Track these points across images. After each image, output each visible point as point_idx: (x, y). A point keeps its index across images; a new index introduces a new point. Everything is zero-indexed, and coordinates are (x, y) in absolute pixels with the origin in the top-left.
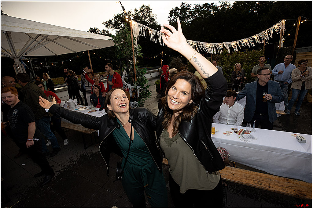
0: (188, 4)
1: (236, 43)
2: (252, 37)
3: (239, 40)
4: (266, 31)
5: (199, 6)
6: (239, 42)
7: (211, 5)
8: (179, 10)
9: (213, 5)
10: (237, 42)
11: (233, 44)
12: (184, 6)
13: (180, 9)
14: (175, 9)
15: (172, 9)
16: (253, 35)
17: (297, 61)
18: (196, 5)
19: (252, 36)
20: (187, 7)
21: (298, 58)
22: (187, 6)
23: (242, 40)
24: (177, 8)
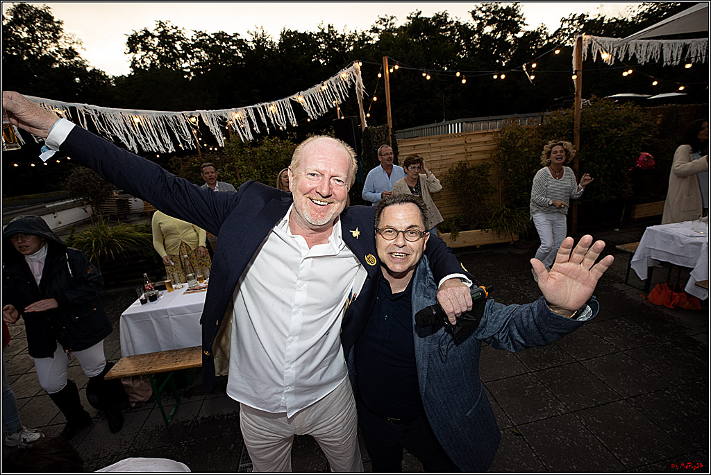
0: (176, 28)
1: (245, 112)
2: (291, 98)
3: (256, 106)
4: (323, 85)
5: (205, 35)
6: (255, 109)
7: (234, 36)
8: (153, 36)
9: (239, 37)
10: (249, 111)
11: (235, 115)
12: (165, 30)
13: (158, 37)
14: (142, 34)
15: (133, 33)
16: (294, 94)
17: (401, 158)
18: (196, 31)
19: (291, 95)
20: (174, 33)
21: (402, 151)
22: (175, 31)
23: (264, 104)
24: (146, 31)
